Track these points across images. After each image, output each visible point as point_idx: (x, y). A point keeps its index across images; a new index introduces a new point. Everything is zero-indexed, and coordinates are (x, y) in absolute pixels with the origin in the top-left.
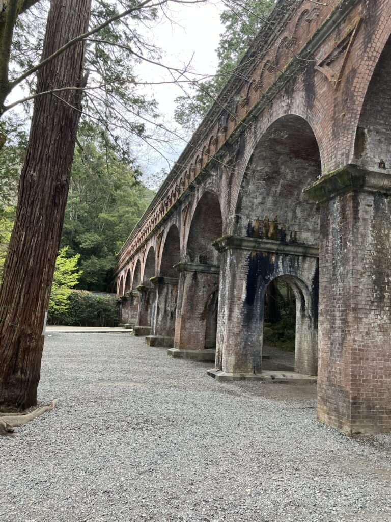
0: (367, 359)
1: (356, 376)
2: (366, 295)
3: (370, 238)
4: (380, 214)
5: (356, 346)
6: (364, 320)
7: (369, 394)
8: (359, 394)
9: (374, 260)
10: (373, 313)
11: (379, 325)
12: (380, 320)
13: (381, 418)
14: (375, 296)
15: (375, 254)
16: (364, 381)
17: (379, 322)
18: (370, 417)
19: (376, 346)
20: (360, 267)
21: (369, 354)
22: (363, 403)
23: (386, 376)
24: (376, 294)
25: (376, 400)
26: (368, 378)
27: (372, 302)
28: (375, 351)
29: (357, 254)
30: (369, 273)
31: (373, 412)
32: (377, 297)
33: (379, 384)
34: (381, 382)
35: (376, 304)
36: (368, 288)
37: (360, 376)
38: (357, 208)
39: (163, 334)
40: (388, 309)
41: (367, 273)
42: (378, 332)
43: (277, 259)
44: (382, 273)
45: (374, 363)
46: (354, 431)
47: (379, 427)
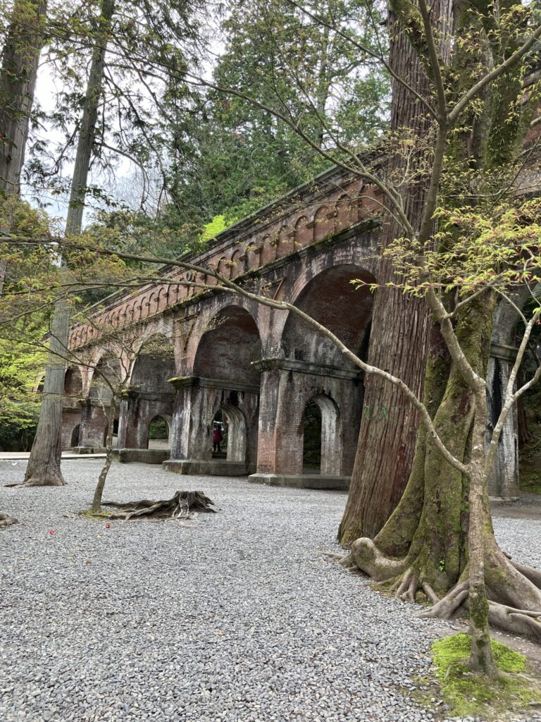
39: (198, 457)
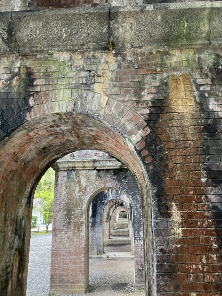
0: (60, 255)
1: (53, 264)
2: (60, 222)
3: (64, 193)
4: (70, 180)
5: (54, 249)
6: (59, 235)
7: (60, 273)
8: (54, 273)
9: (66, 204)
10: (64, 231)
11: (67, 237)
12: (68, 234)
13: (67, 286)
14: (65, 222)
15: (66, 201)
16: (58, 267)
17: (67, 235)
18: (60, 286)
19: (66, 248)
20: (57, 209)
21: (61, 252)
22: (57, 278)
23: (71, 263)
24: (66, 221)
25: (64, 276)
26: (60, 265)
27: (64, 226)
28: (65, 251)
29: (56, 202)
30: (63, 211)
31: (63, 283)
32: (67, 223)
33: (67, 268)
34: (67, 266)
35: (66, 226)
36: (62, 219)
37: (56, 264)
38: (58, 179)
40: (73, 228)
41: (61, 211)
42: (66, 240)
43: (109, 190)
44: (70, 210)
45: (64, 257)
46: (51, 293)
47: (66, 291)
